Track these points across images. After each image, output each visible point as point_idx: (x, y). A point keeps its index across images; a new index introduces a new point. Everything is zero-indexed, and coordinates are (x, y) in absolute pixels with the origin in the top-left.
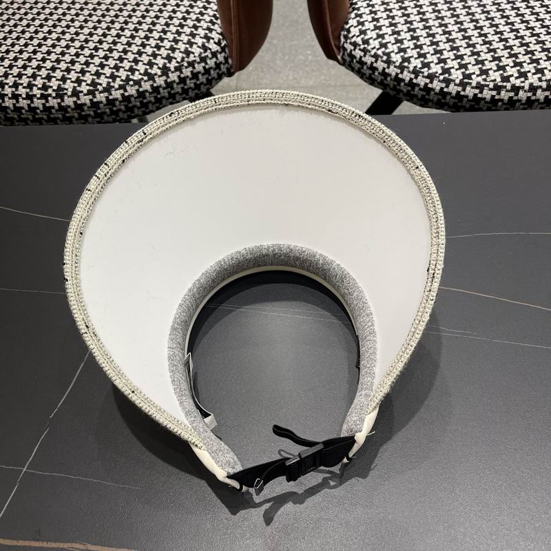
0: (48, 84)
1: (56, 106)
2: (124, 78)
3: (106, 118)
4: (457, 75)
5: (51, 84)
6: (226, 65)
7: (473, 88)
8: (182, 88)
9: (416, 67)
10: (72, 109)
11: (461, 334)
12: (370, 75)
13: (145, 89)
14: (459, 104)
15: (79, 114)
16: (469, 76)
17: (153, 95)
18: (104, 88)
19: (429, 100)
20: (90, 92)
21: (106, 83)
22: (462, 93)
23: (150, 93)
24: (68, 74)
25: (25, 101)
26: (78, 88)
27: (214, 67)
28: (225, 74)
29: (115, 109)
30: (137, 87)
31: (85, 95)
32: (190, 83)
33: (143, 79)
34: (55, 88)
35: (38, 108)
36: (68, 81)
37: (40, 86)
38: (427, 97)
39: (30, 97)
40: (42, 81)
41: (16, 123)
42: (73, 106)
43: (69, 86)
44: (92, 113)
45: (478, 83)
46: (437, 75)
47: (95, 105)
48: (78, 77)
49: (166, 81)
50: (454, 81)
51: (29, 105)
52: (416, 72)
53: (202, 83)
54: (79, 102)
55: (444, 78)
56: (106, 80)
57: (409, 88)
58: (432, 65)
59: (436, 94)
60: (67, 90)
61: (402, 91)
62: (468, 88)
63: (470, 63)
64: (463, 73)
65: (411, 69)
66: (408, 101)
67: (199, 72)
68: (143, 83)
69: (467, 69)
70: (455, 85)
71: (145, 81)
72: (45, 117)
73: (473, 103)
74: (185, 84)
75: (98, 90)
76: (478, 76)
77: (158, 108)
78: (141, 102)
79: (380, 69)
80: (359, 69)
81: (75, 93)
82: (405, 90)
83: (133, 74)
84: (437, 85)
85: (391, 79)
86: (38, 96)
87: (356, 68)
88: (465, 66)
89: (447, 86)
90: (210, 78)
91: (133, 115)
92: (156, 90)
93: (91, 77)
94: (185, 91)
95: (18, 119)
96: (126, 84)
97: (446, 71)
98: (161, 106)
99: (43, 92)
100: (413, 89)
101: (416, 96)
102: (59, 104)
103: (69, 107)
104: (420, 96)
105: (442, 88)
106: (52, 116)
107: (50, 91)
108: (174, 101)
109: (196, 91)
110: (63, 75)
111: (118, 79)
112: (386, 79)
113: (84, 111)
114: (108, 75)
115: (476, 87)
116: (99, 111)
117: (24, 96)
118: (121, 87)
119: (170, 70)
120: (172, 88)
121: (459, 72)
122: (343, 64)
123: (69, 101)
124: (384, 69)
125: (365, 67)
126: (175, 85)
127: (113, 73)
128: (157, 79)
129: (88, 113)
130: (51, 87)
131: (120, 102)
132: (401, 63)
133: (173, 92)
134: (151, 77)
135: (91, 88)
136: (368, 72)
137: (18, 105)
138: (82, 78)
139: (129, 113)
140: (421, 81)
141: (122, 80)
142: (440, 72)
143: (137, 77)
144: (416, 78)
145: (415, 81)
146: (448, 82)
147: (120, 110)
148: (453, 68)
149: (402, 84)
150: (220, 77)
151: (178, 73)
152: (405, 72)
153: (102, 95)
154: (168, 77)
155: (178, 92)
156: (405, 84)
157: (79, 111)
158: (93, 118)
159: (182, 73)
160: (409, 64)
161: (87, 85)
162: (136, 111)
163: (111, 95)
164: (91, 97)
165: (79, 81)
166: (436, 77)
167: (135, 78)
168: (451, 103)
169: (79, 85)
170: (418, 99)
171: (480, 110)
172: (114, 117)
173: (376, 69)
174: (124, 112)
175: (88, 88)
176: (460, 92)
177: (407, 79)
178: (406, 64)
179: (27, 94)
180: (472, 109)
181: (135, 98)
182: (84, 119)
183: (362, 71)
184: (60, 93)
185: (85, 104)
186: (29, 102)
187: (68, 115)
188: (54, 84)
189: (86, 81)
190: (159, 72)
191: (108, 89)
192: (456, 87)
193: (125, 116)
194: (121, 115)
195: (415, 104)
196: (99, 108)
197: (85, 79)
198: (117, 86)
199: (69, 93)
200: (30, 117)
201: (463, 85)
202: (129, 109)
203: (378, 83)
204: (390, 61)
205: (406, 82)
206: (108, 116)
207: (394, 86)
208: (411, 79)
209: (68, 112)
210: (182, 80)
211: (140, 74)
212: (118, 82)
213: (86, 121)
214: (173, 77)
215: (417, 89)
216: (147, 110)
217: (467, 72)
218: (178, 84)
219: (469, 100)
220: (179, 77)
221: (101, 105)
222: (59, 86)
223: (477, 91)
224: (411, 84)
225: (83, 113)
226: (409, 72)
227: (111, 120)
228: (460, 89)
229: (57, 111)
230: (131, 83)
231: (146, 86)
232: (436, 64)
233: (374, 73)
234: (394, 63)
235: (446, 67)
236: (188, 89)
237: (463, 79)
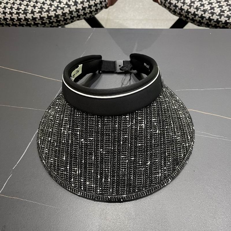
0: (20, 7)
1: (23, 18)
2: (56, 6)
3: (47, 25)
4: (217, 11)
5: (21, 8)
6: (105, 3)
7: (225, 17)
8: (84, 12)
9: (197, 6)
10: (31, 20)
11: (218, 137)
12: (174, 9)
13: (66, 12)
14: (217, 25)
15: (34, 23)
16: (223, 12)
17: (69, 15)
18: (46, 10)
19: (203, 23)
20: (40, 12)
21: (48, 8)
22: (219, 20)
23: (68, 14)
24: (30, 3)
25: (9, 15)
26: (34, 10)
27: (99, 3)
28: (104, 7)
29: (51, 21)
30: (62, 10)
31: (37, 13)
32: (88, 10)
33: (65, 7)
34: (23, 9)
35: (15, 19)
36: (29, 6)
37: (16, 8)
38: (202, 21)
39: (11, 13)
40: (17, 6)
41: (4, 26)
42: (31, 18)
43: (30, 9)
44: (40, 22)
45: (228, 15)
46: (208, 10)
47: (42, 18)
48: (34, 5)
49: (76, 8)
50: (216, 13)
51: (11, 17)
52: (197, 9)
53: (93, 11)
54: (34, 17)
55: (211, 12)
56: (48, 6)
57: (193, 16)
58: (205, 5)
59: (206, 19)
60: (28, 10)
61: (189, 18)
62: (223, 17)
63: (224, 5)
64: (221, 10)
65: (195, 7)
66: (192, 23)
67: (92, 5)
68: (65, 9)
69: (222, 8)
70: (216, 15)
71: (66, 8)
72: (18, 23)
73: (224, 25)
74: (85, 11)
75: (43, 11)
76: (228, 11)
77: (72, 22)
78: (64, 18)
79: (180, 7)
80: (169, 6)
81: (33, 12)
82: (191, 17)
83: (60, 4)
84: (207, 15)
85: (185, 12)
86: (15, 13)
87: (167, 6)
88: (221, 7)
89: (212, 16)
90: (97, 8)
91: (60, 24)
92: (71, 12)
93: (40, 5)
94: (85, 14)
95: (5, 24)
96: (57, 9)
97: (212, 8)
98: (73, 21)
99: (17, 11)
100: (195, 17)
101: (196, 20)
102: (25, 17)
103: (29, 19)
104: (198, 20)
105: (210, 17)
106: (21, 23)
107: (21, 11)
108: (80, 19)
109: (90, 14)
110: (27, 3)
111: (53, 6)
112: (182, 12)
113: (36, 21)
114: (48, 4)
115: (227, 17)
116: (44, 22)
117: (8, 13)
118: (55, 10)
119: (78, 3)
120: (79, 12)
121: (219, 9)
122: (161, 5)
123: (29, 16)
124: (181, 6)
125: (172, 6)
126: (80, 11)
127: (51, 3)
128: (71, 7)
129: (38, 22)
130: (21, 9)
131: (54, 17)
132: (190, 4)
133: (79, 14)
134: (69, 6)
135: (40, 10)
136: (173, 8)
137: (5, 17)
138: (36, 5)
139: (58, 23)
140: (200, 13)
141: (55, 7)
142: (209, 8)
143: (62, 5)
144: (197, 11)
145: (196, 13)
146: (213, 14)
147: (54, 22)
148: (216, 7)
149: (190, 14)
150: (102, 8)
151: (82, 5)
152: (192, 8)
153: (45, 13)
154: (77, 6)
155: (81, 15)
156: (192, 14)
157: (34, 21)
158: (41, 25)
159: (83, 5)
160: (194, 4)
161: (38, 8)
162: (61, 22)
163: (49, 13)
164: (40, 14)
165: (34, 6)
166: (207, 11)
167: (61, 6)
168: (213, 25)
169: (35, 8)
170: (197, 22)
171: (227, 28)
172: (50, 25)
173: (178, 6)
174: (55, 23)
175: (39, 10)
176: (218, 19)
177: (193, 12)
178: (192, 4)
179: (10, 12)
180: (223, 27)
181: (61, 16)
182: (36, 25)
183: (170, 7)
184: (25, 12)
185: (37, 18)
186: (11, 16)
187: (29, 23)
188: (23, 7)
189: (38, 7)
190: (73, 4)
191: (48, 11)
192: (217, 16)
193: (56, 25)
194: (54, 24)
195: (195, 24)
196: (44, 20)
197: (37, 5)
198: (52, 10)
199: (30, 12)
200: (11, 23)
201: (220, 15)
202: (58, 21)
203: (178, 14)
204: (185, 2)
205: (192, 13)
206: (48, 24)
207: (186, 15)
208: (195, 12)
209: (29, 21)
210: (84, 9)
211: (64, 4)
212: (53, 8)
213: (38, 26)
214: (80, 7)
215: (197, 17)
216: (67, 23)
217: (223, 9)
218: (82, 10)
219: (222, 23)
220: (82, 7)
221: (45, 19)
222: (25, 9)
223: (227, 19)
224: (195, 15)
225: (36, 22)
226: (194, 8)
227: (49, 26)
228: (218, 17)
229: (24, 20)
230: (59, 8)
231: (67, 10)
232: (208, 5)
233: (176, 9)
234: (187, 3)
235: (212, 6)
236: (86, 13)
237: (220, 13)
